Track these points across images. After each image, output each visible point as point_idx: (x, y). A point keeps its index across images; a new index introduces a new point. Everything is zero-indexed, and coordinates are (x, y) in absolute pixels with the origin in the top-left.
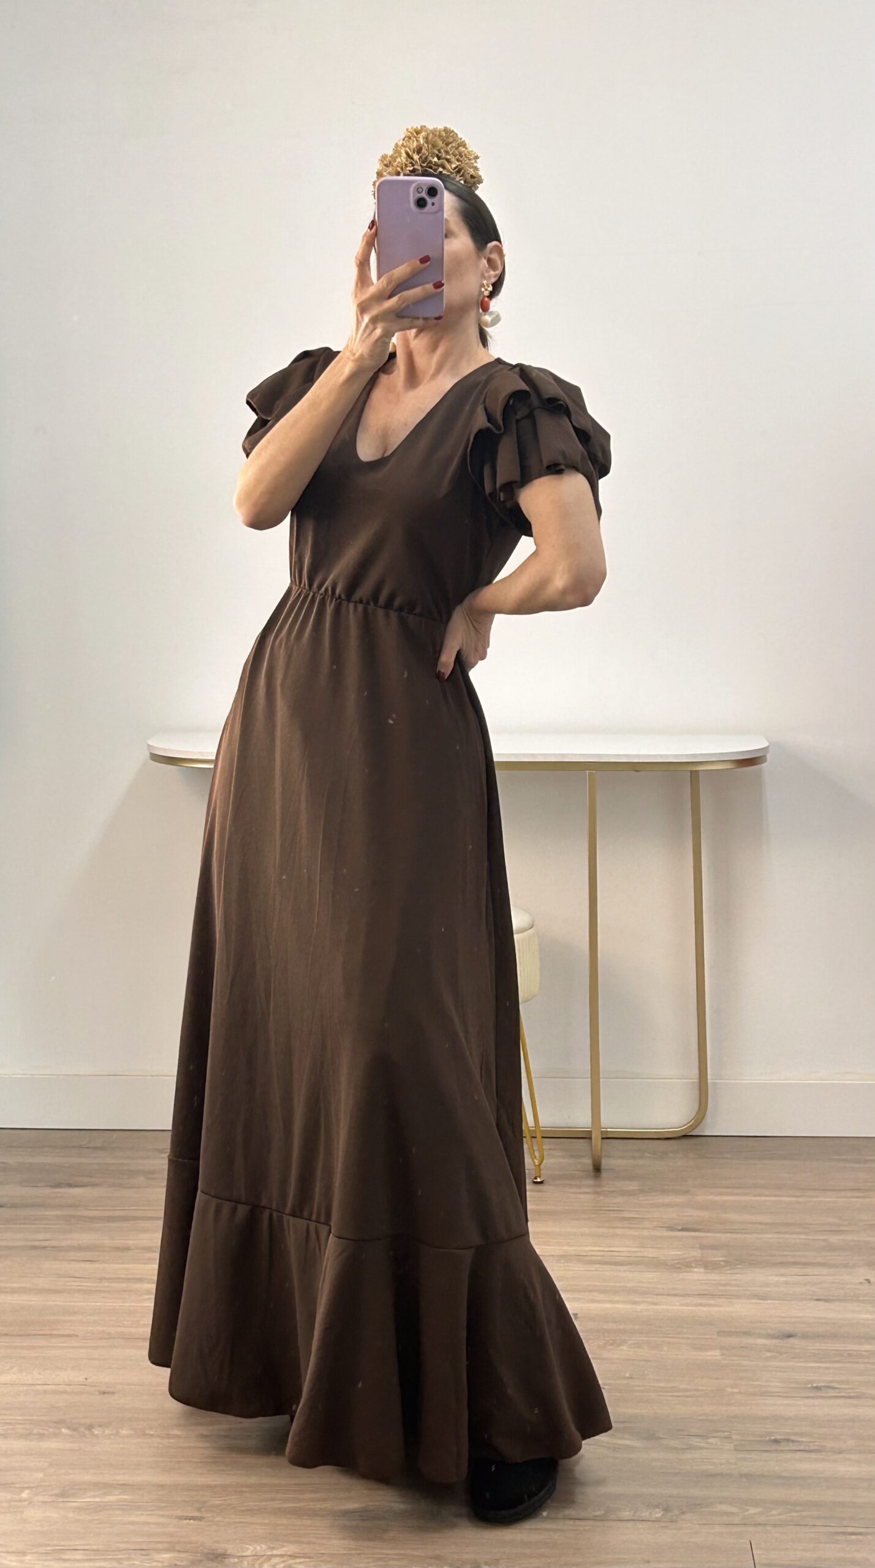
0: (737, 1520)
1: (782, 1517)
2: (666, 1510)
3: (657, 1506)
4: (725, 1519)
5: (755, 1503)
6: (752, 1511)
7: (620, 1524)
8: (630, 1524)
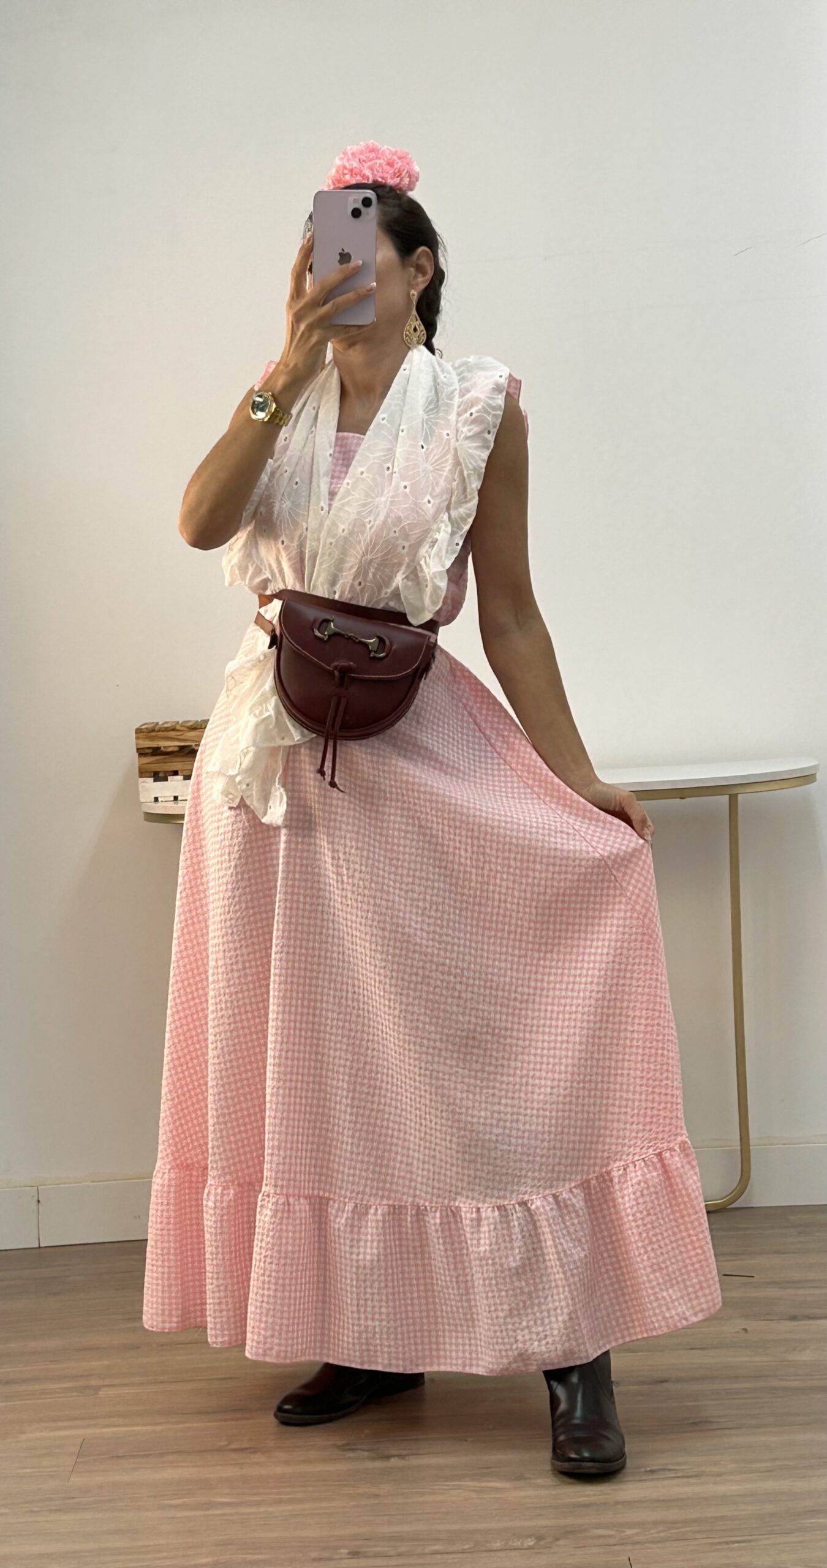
0: (612, 1541)
1: (662, 1535)
2: (540, 1538)
3: (530, 1536)
4: (601, 1541)
5: (631, 1525)
6: (629, 1532)
7: (492, 1554)
8: (499, 1554)
